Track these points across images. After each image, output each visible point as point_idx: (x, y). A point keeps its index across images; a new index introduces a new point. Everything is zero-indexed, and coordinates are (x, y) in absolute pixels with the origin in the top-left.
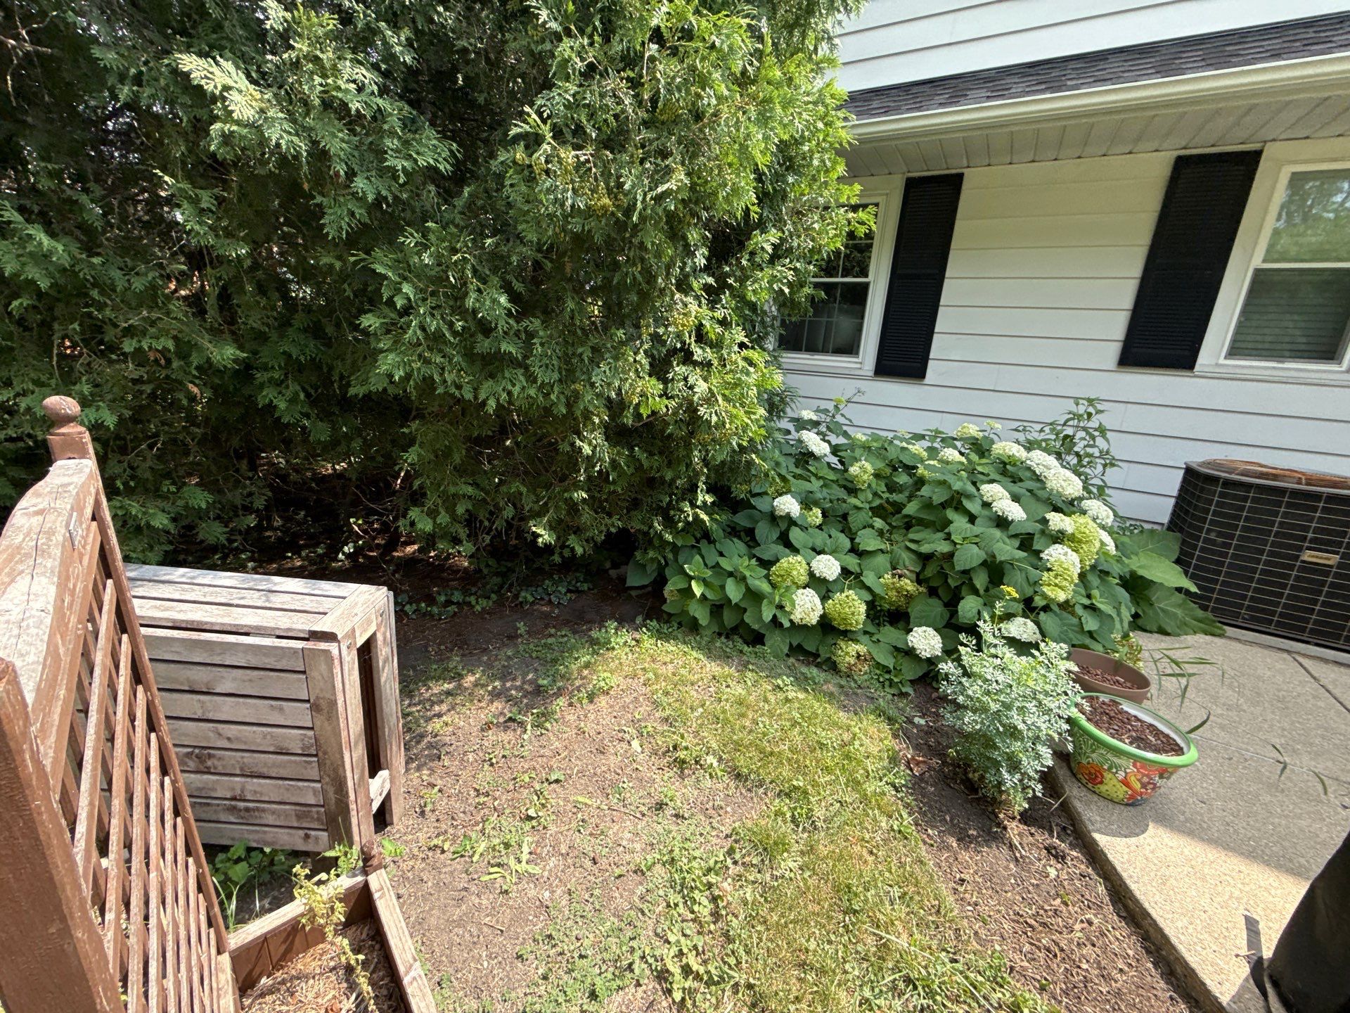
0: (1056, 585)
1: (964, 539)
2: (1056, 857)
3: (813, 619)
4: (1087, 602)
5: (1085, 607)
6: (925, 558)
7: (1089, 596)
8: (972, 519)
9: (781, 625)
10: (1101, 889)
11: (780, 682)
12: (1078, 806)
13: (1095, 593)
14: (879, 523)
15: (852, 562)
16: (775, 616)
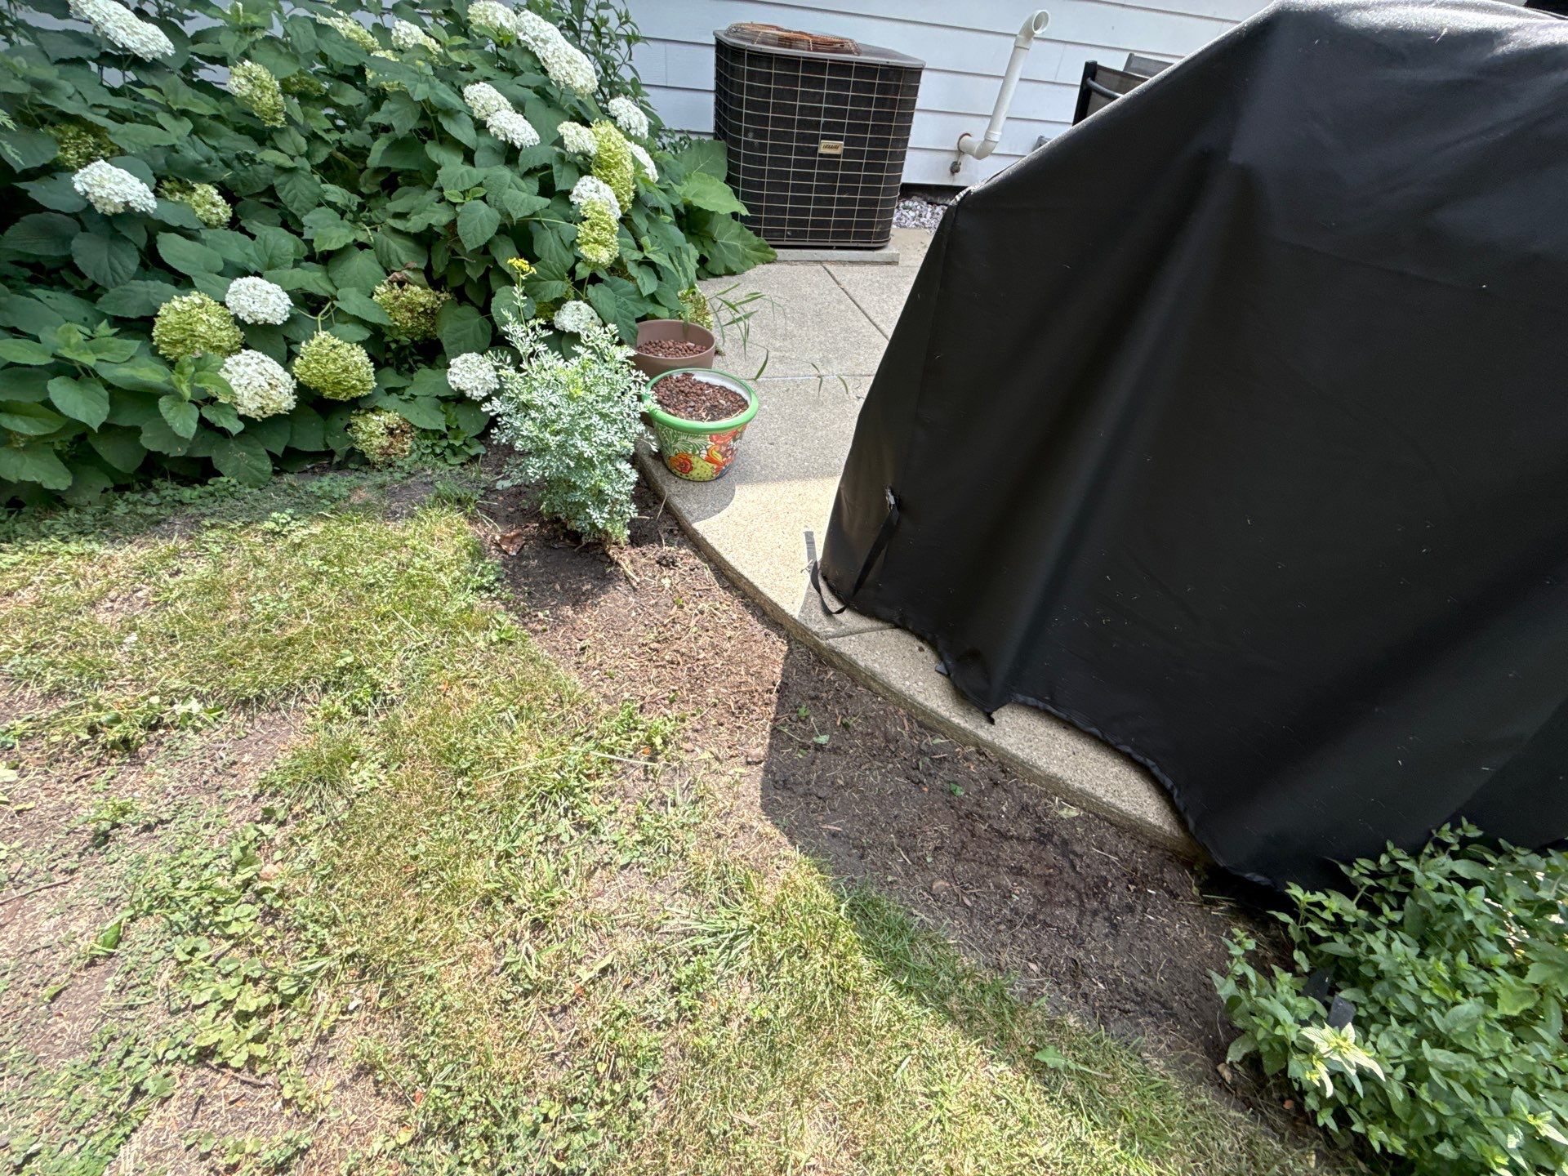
0: (596, 241)
1: (464, 193)
2: (667, 566)
3: (284, 400)
4: (638, 256)
5: (640, 264)
6: (425, 240)
7: (640, 248)
8: (469, 156)
9: (224, 433)
10: (708, 573)
11: (269, 525)
12: (677, 502)
13: (645, 240)
14: (336, 193)
15: (313, 279)
16: (203, 422)
